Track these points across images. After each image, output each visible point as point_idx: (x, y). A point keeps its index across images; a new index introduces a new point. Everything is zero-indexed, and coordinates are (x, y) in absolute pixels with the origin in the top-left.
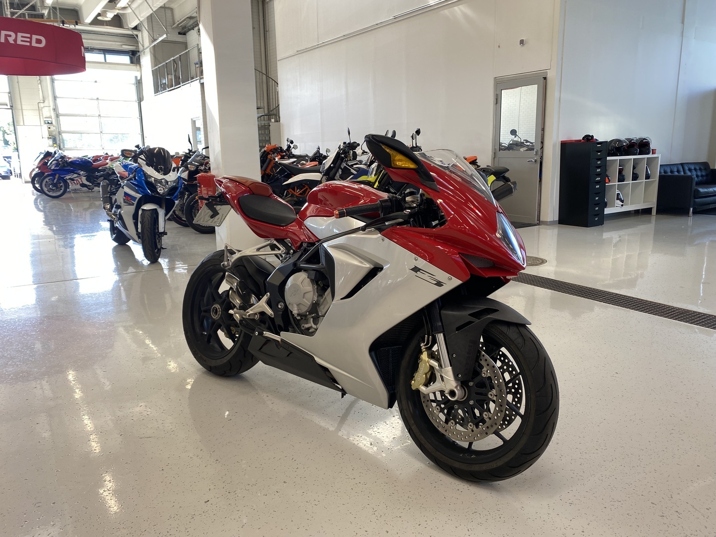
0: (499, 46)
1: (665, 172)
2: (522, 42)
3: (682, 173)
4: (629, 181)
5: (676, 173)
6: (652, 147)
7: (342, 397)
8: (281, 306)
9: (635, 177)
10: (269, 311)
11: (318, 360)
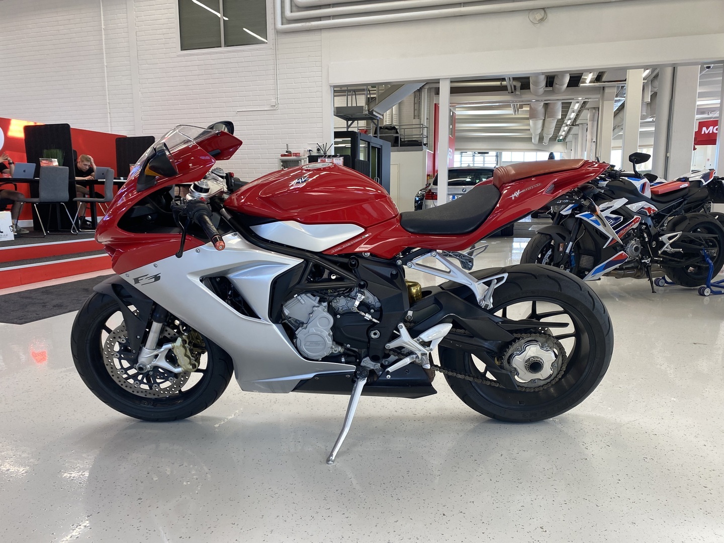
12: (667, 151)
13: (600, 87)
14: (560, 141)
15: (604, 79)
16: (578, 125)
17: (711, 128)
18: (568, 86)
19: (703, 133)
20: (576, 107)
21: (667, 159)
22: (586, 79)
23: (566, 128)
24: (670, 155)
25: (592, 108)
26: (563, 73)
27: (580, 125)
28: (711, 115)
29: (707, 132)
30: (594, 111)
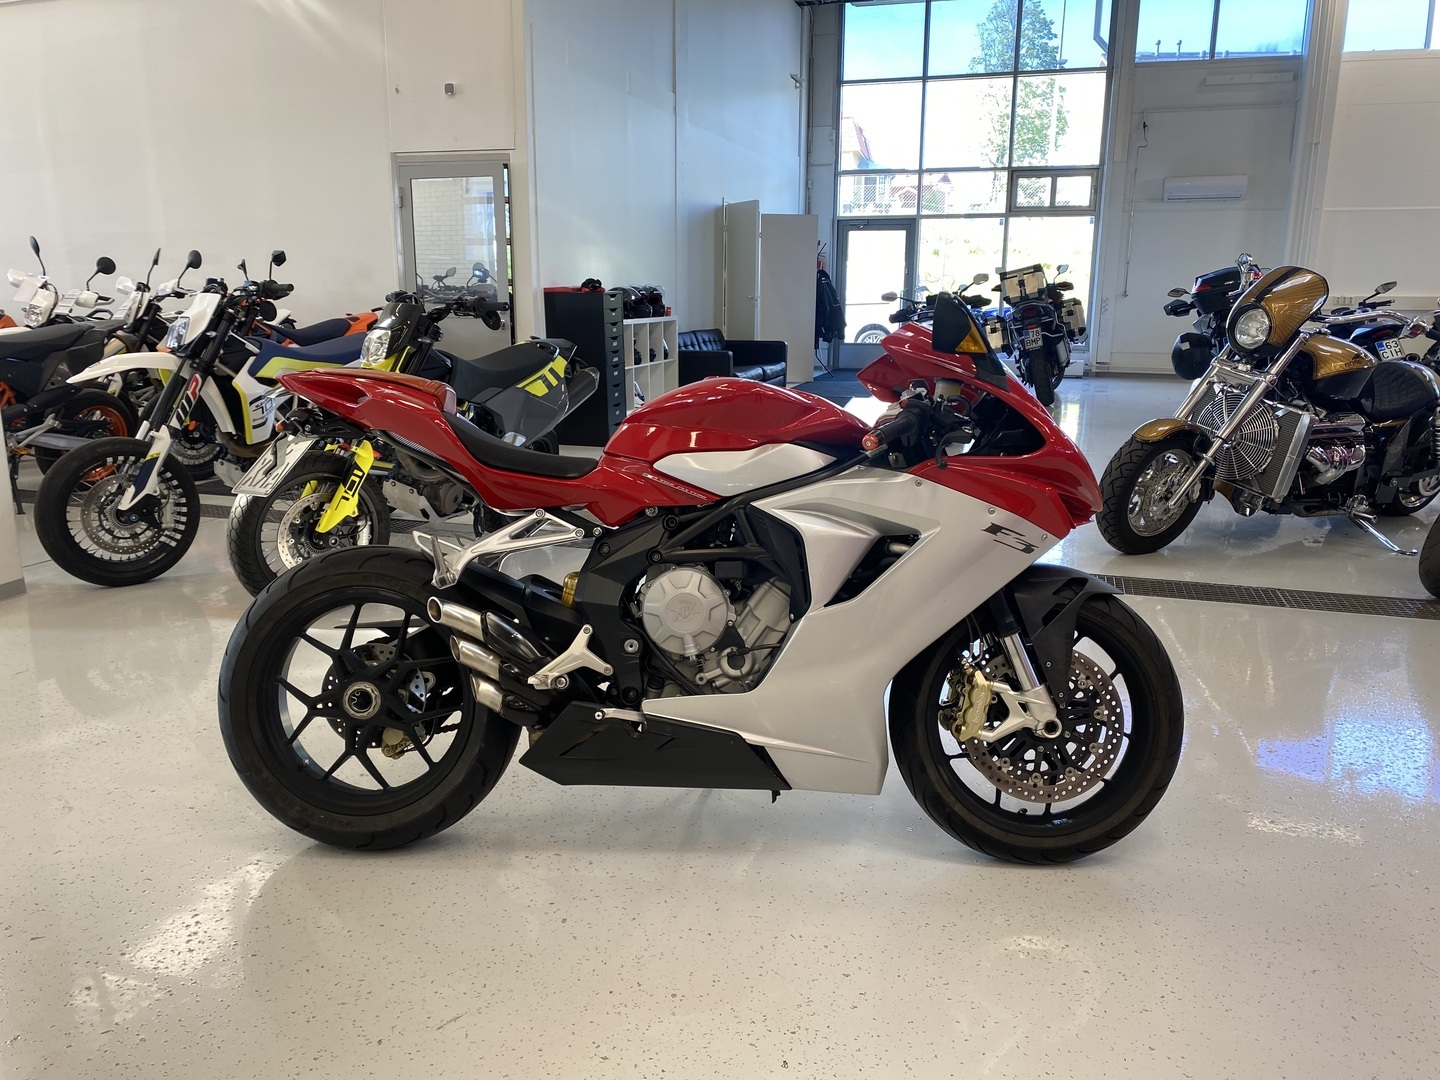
0: (397, 90)
1: (686, 346)
2: (450, 89)
3: (697, 349)
4: (646, 363)
5: (691, 349)
6: (665, 302)
7: (774, 800)
8: (632, 646)
9: (653, 357)
10: (599, 665)
11: (750, 737)
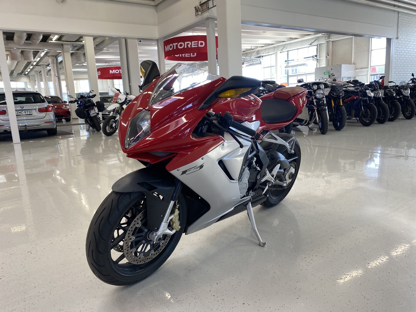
12: (129, 82)
13: (60, 44)
14: (25, 75)
15: (63, 39)
16: (40, 65)
17: (114, 70)
18: (40, 41)
19: (110, 73)
20: (42, 54)
21: (130, 86)
22: (52, 38)
23: (31, 67)
24: (131, 84)
25: (51, 56)
26: (39, 33)
27: (41, 66)
28: (110, 64)
29: (112, 73)
30: (53, 57)
